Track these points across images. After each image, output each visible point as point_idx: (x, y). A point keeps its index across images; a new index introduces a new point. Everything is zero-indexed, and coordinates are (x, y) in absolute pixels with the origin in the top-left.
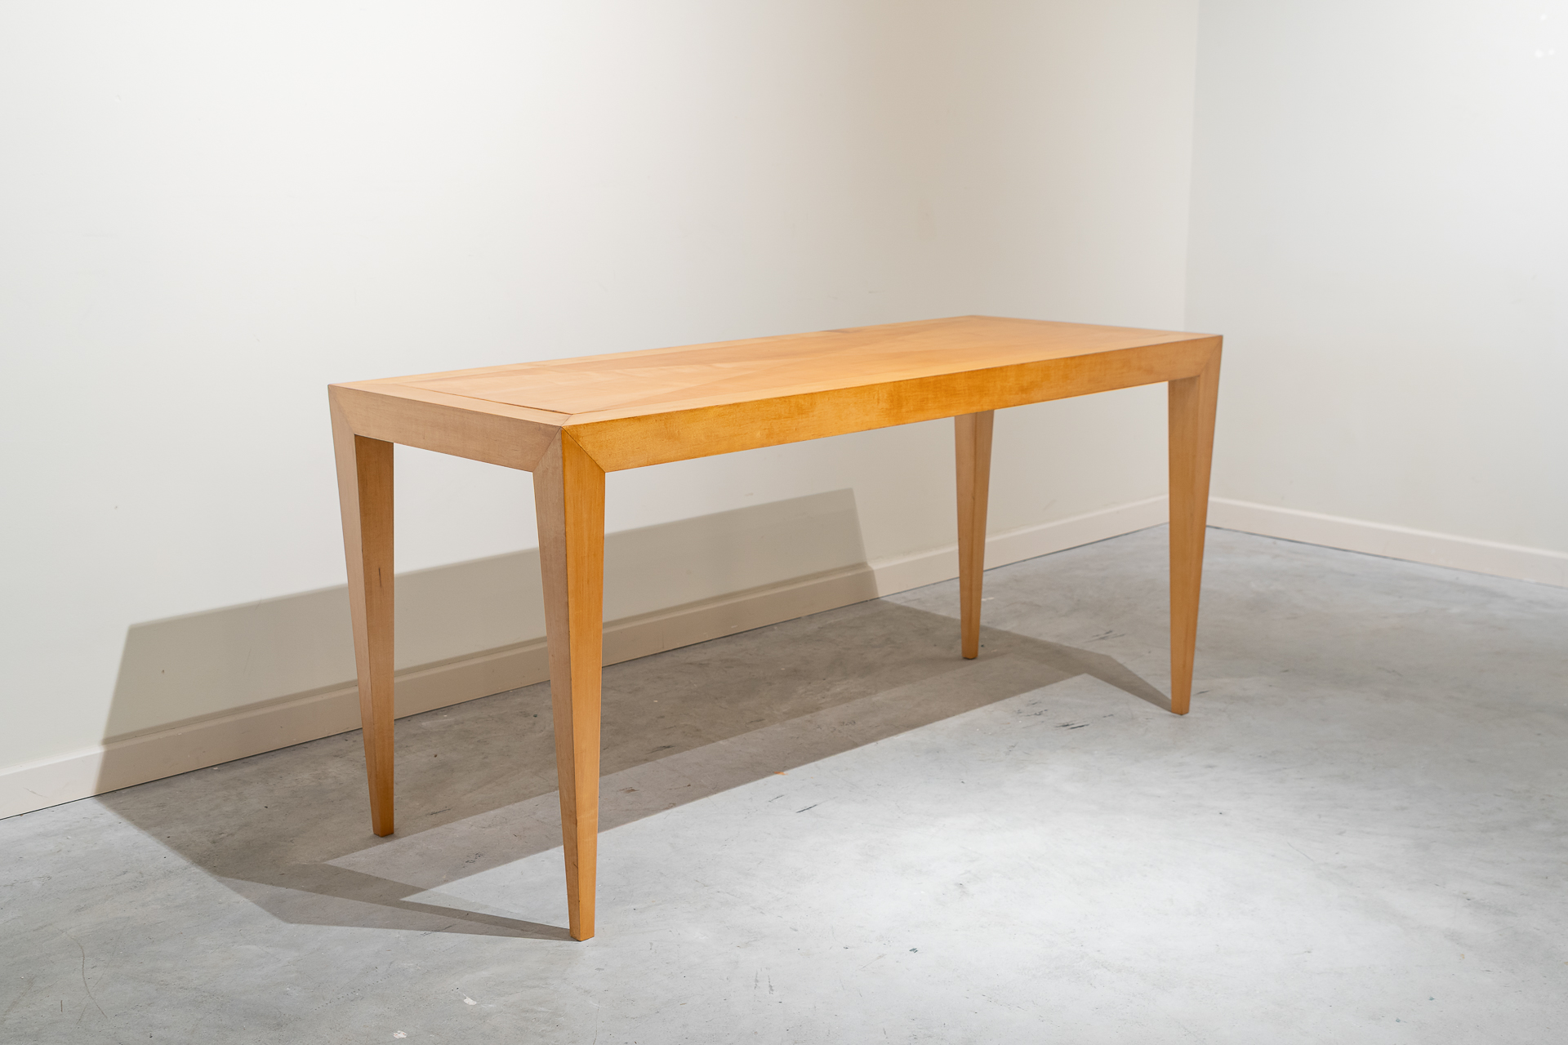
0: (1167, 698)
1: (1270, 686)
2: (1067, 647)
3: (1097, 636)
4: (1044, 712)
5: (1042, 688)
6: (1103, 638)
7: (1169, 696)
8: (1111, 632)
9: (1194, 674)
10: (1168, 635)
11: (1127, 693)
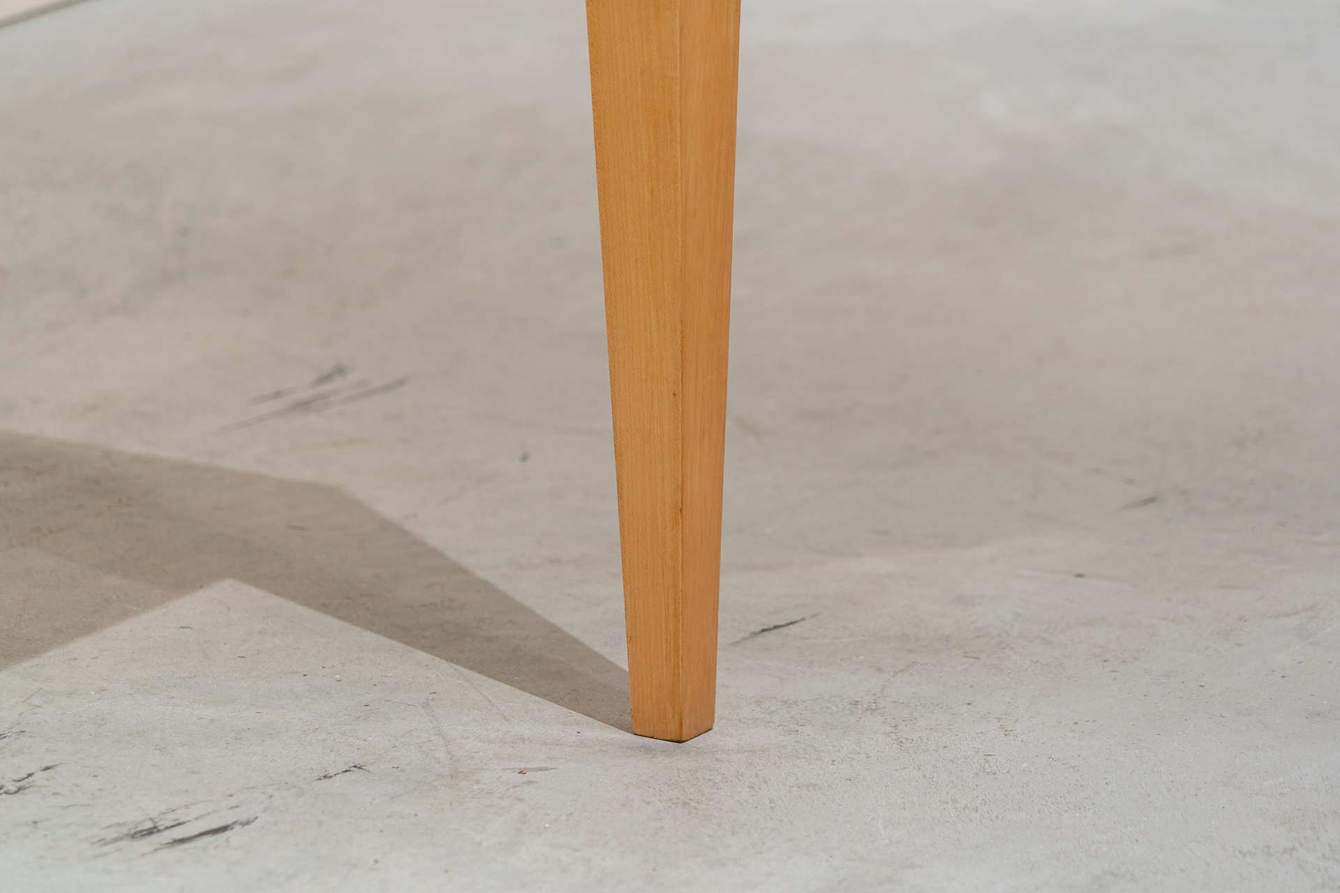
0: (611, 666)
1: (1080, 576)
2: (135, 459)
3: (278, 395)
4: (39, 777)
5: (25, 666)
6: (304, 406)
7: (620, 657)
8: (340, 371)
9: (729, 548)
10: (600, 370)
11: (421, 655)
